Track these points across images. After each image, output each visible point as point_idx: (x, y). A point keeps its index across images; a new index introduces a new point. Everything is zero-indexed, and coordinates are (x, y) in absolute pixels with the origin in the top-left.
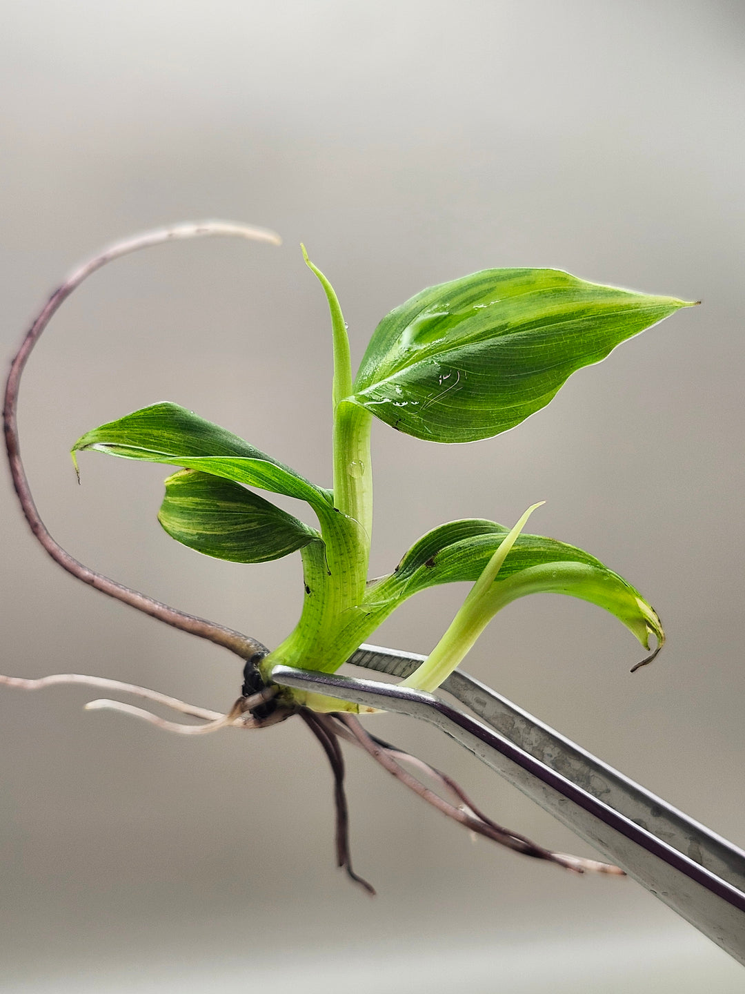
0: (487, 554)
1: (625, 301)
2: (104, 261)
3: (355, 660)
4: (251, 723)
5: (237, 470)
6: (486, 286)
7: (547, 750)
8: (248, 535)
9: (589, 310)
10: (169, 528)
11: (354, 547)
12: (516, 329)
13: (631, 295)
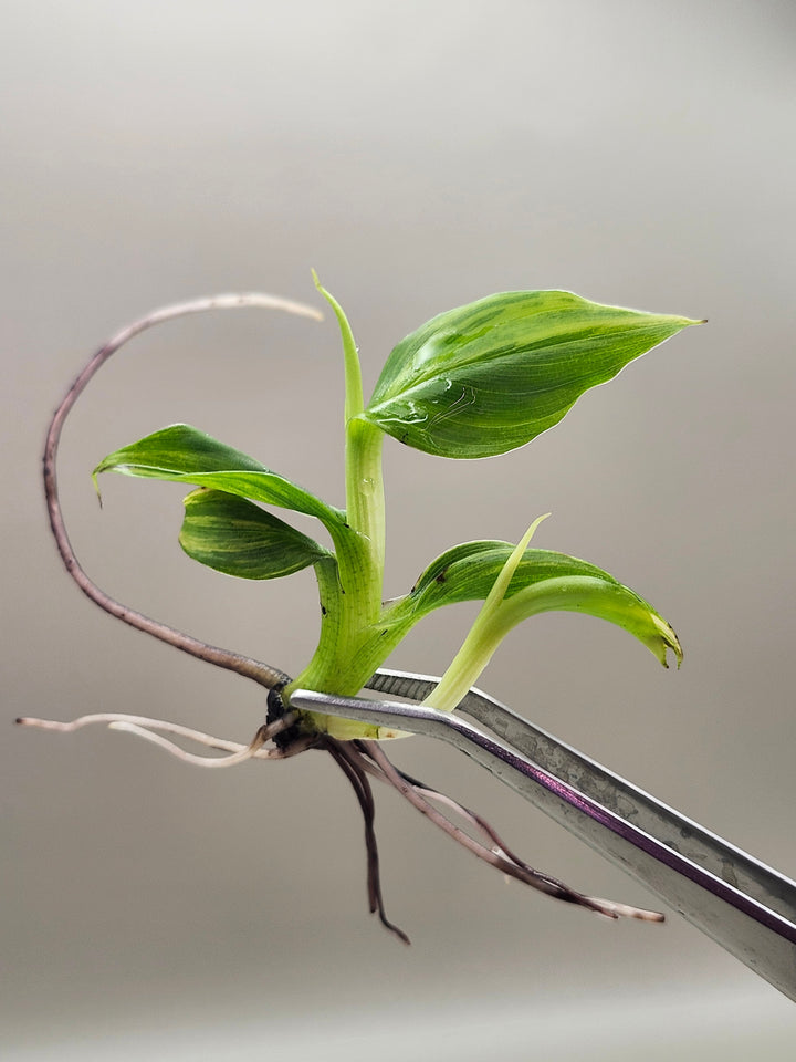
0: (497, 569)
1: (631, 321)
2: (147, 326)
3: (377, 685)
4: (275, 754)
5: (247, 486)
6: (495, 309)
7: (572, 771)
8: (260, 552)
9: (596, 329)
10: (187, 548)
11: (367, 564)
12: (524, 349)
13: (638, 315)
